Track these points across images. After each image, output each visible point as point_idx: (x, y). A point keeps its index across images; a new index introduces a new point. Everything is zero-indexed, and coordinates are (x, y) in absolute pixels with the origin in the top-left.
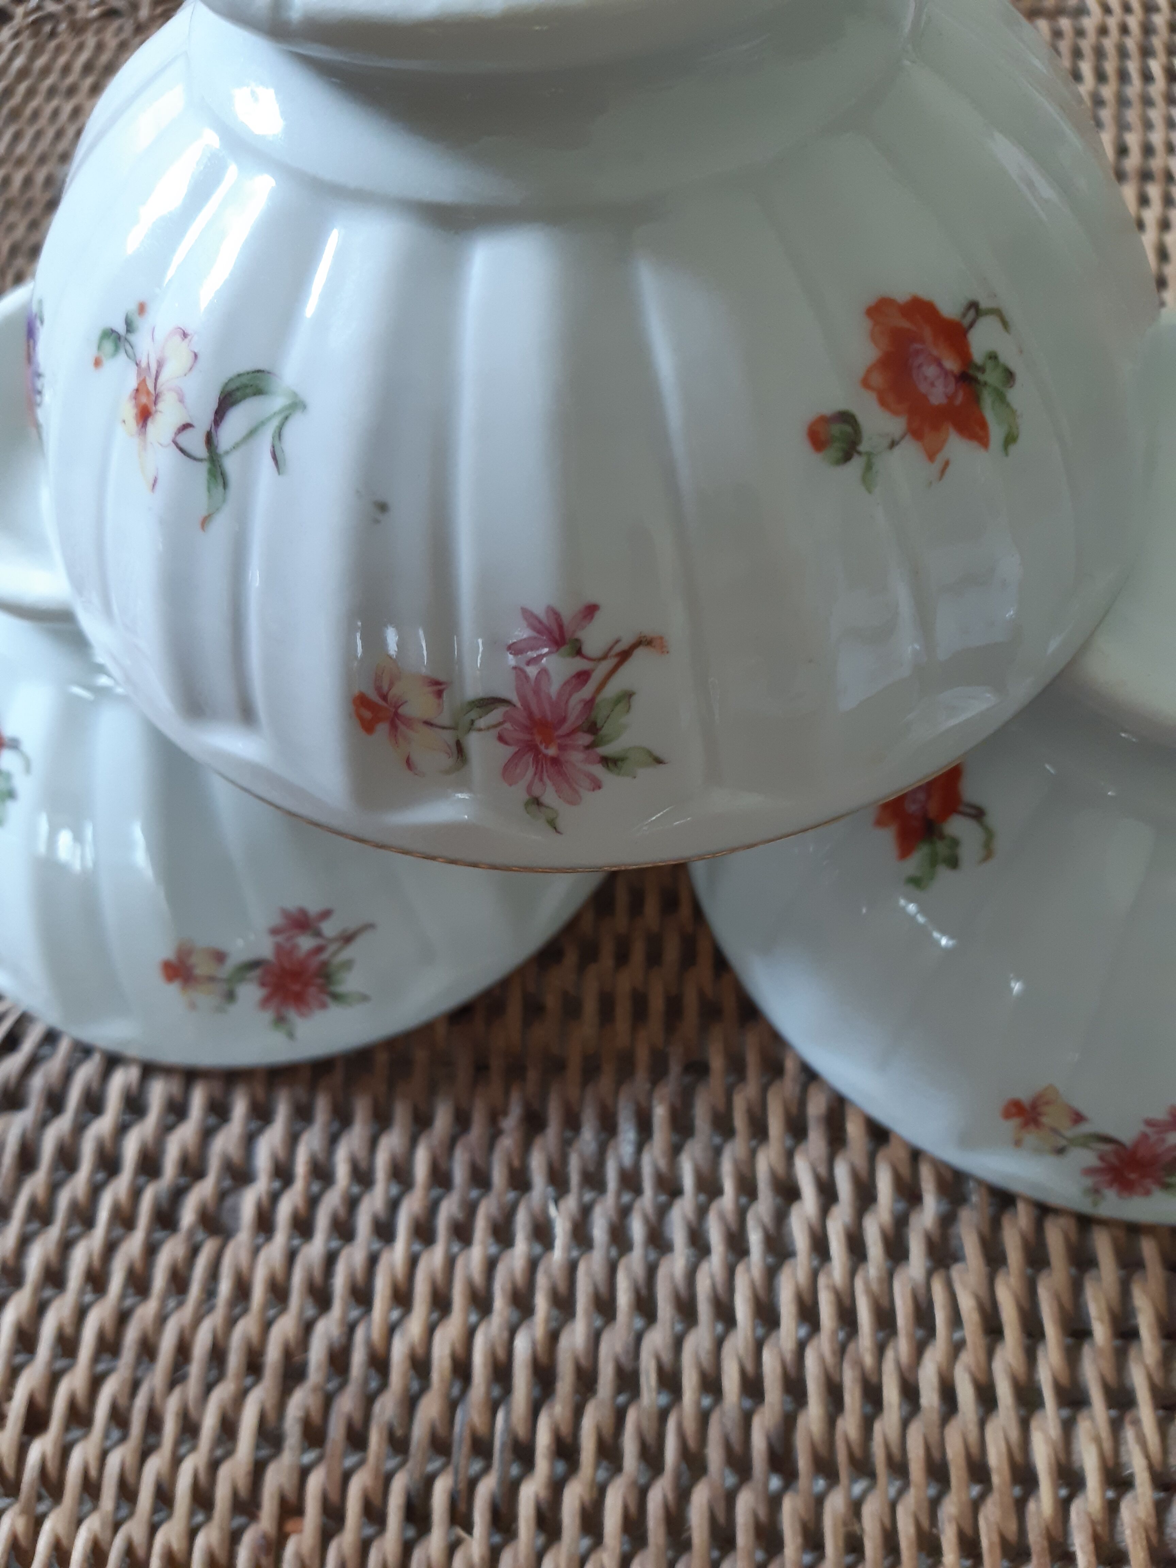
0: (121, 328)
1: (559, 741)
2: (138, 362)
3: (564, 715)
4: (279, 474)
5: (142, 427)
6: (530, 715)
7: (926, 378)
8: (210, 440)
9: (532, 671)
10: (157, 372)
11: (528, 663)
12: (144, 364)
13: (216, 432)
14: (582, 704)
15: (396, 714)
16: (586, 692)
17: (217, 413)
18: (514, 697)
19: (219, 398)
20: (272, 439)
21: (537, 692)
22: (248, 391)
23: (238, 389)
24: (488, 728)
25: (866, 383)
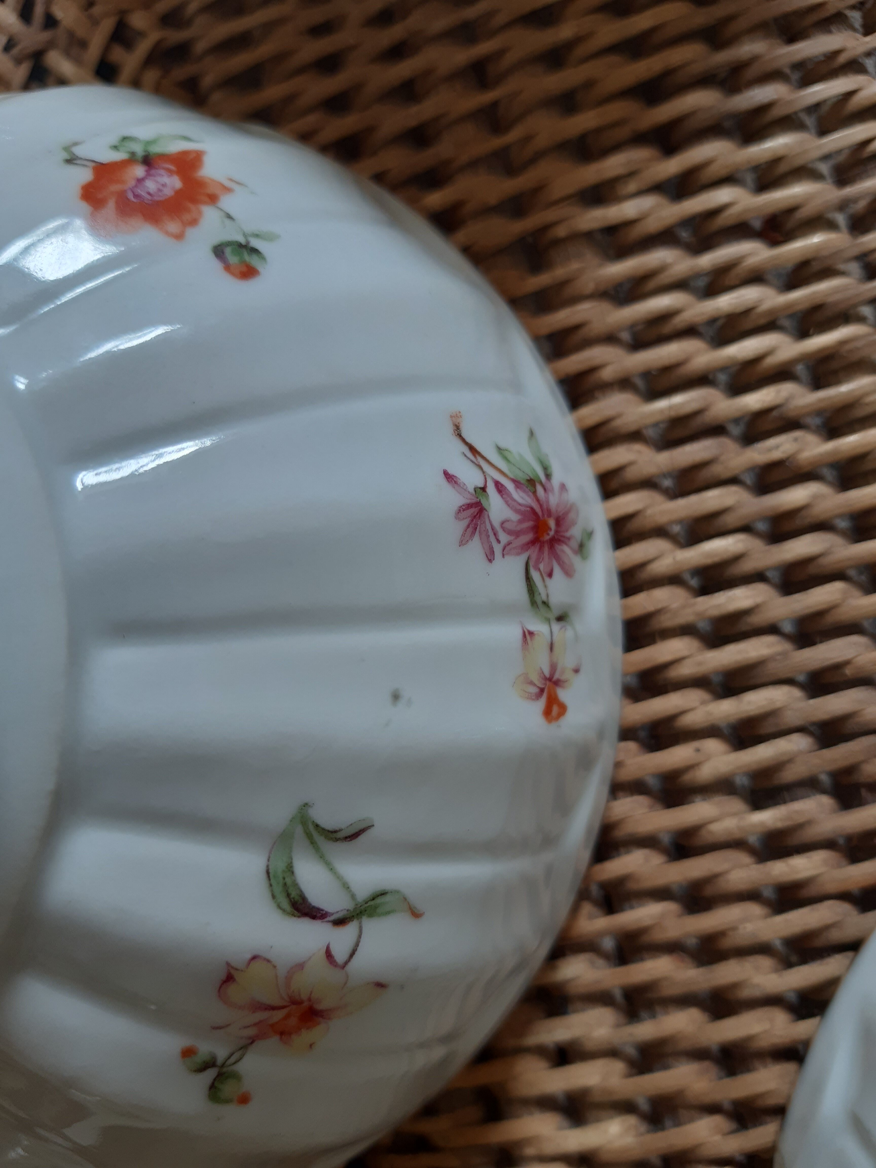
0: (210, 1074)
1: (546, 516)
2: (250, 1041)
3: (528, 509)
4: (373, 826)
5: (322, 1016)
6: (533, 542)
7: (160, 190)
8: (340, 922)
9: (504, 538)
10: (266, 1009)
11: (499, 541)
12: (252, 1032)
13: (333, 914)
14: (518, 490)
15: (550, 679)
16: (510, 486)
17: (314, 917)
18: (523, 558)
19: (299, 917)
20: (338, 841)
21: (517, 534)
22: (288, 881)
23: (288, 895)
24: (546, 586)
25: (179, 237)
